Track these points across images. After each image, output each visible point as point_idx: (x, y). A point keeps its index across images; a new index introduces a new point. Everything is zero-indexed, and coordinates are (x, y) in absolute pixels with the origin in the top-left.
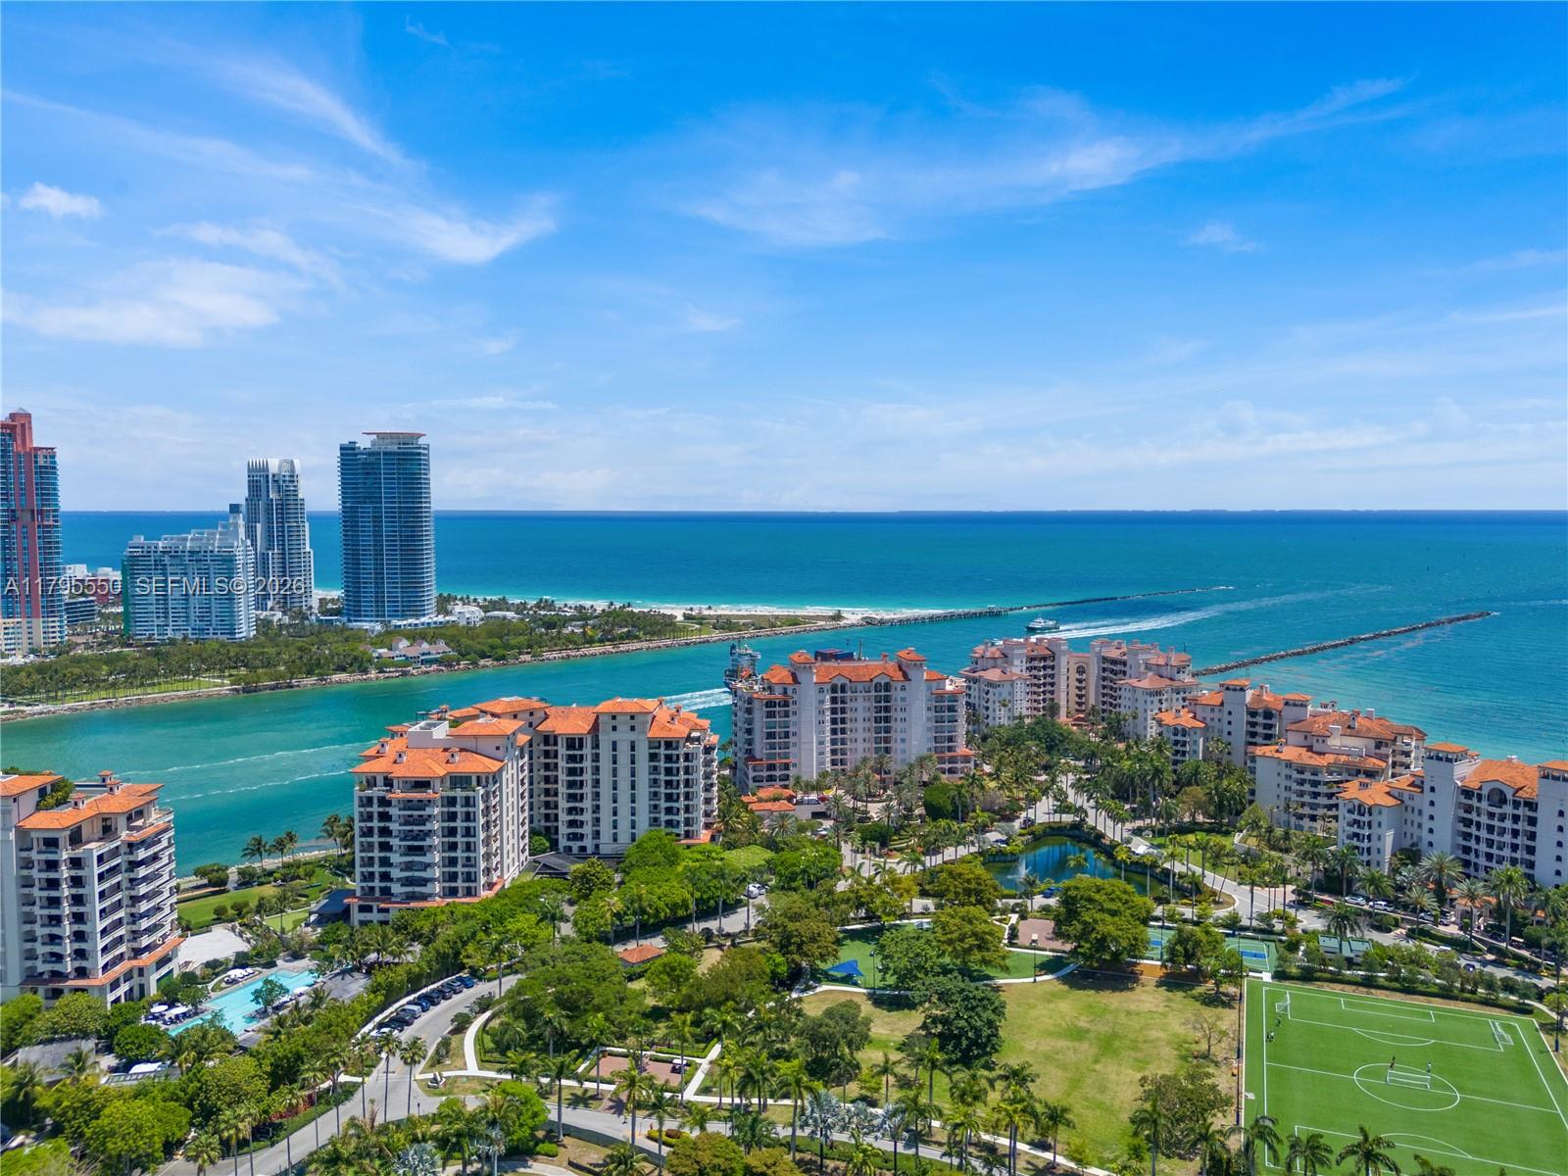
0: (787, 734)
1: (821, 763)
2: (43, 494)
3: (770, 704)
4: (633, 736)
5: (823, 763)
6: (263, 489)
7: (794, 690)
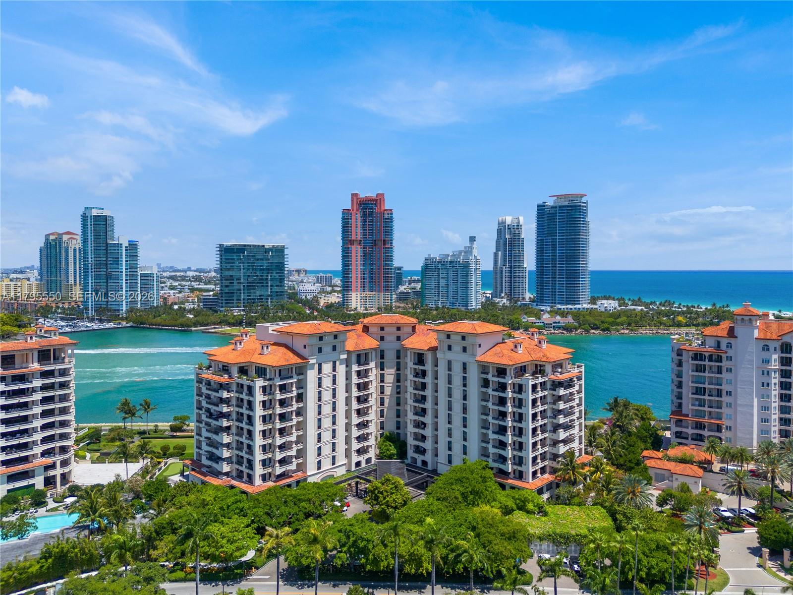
0: (719, 393)
1: (764, 431)
2: (386, 232)
3: (697, 356)
4: (464, 358)
5: (768, 432)
6: (503, 233)
7: (729, 346)
